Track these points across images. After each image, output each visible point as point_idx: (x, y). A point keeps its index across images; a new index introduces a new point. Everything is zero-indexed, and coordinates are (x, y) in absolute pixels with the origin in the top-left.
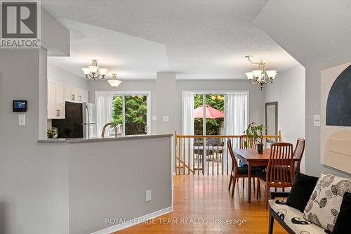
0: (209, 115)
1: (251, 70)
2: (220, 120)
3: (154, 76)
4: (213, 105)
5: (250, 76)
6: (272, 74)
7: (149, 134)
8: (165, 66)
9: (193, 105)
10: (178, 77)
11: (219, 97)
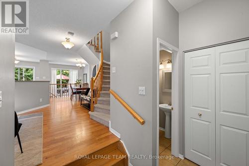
0: (63, 78)
1: (77, 63)
2: (67, 81)
3: (39, 61)
4: (64, 75)
5: (77, 65)
6: (84, 65)
7: (34, 80)
8: (45, 58)
9: (56, 73)
10: (50, 62)
11: (67, 72)
